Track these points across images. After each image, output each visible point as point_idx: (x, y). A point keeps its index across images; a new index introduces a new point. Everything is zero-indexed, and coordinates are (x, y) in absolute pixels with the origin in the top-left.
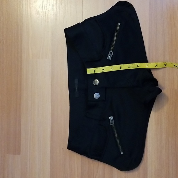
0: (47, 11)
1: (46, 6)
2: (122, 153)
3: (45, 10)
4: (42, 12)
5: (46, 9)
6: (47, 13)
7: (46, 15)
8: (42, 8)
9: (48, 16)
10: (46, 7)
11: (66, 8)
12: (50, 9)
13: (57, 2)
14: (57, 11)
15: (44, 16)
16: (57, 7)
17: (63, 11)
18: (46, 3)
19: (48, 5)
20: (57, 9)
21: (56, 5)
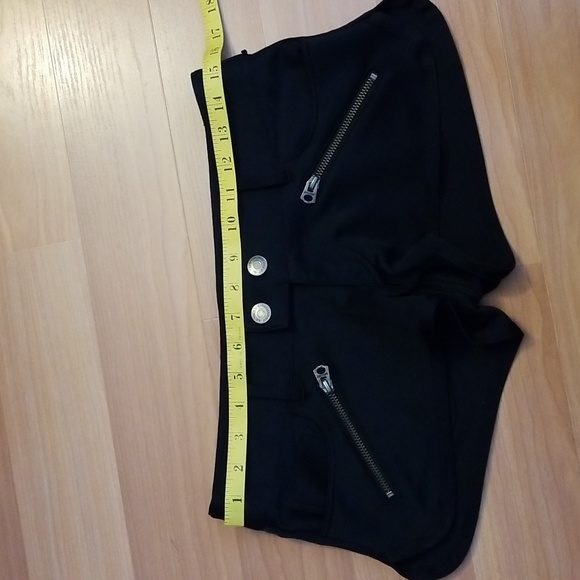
0: (38, 78)
1: (31, 62)
2: (390, 494)
3: (31, 78)
4: (21, 86)
5: (34, 75)
6: (38, 86)
7: (38, 93)
8: (20, 73)
9: (43, 95)
10: (34, 65)
11: (100, 60)
12: (46, 72)
13: (67, 42)
14: (73, 72)
15: (30, 99)
16: (71, 59)
17: (93, 71)
18: (30, 54)
19: (38, 58)
20: (72, 66)
21: (65, 56)
